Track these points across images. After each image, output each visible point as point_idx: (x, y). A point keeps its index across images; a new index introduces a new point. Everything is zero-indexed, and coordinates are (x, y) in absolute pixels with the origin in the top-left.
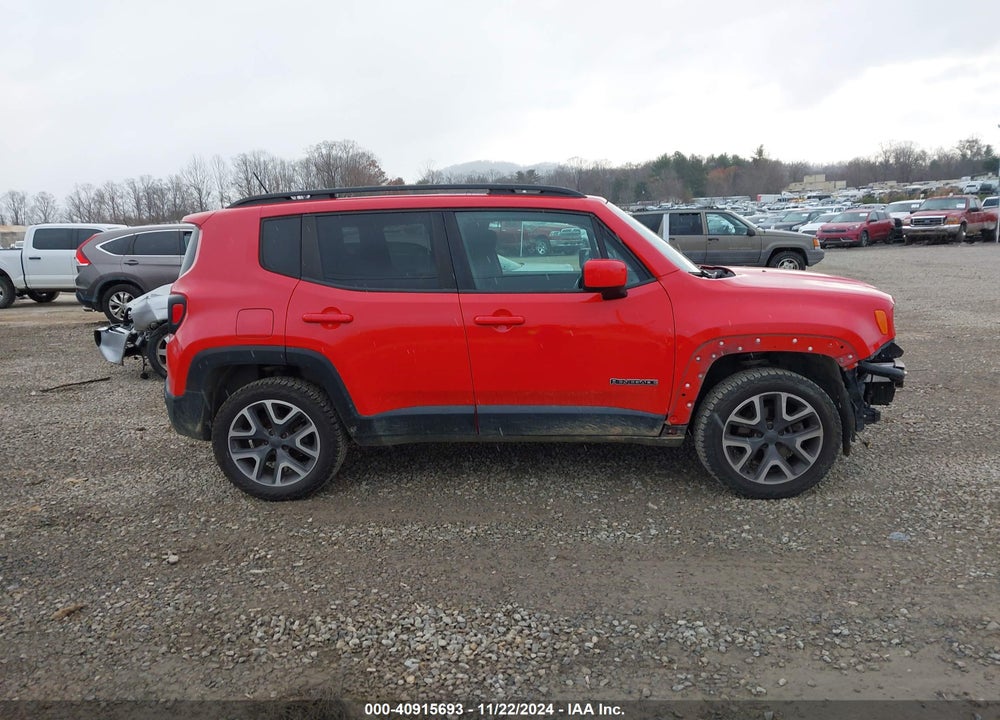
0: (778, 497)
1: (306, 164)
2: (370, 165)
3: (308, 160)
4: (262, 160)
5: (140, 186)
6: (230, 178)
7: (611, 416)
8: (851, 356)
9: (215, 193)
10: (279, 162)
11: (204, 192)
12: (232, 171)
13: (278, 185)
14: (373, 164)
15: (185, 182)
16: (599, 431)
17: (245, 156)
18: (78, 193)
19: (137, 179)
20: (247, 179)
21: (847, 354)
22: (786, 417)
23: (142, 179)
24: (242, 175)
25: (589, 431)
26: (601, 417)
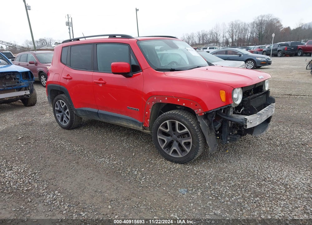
0: (176, 162)
1: (253, 24)
2: (277, 22)
3: (254, 22)
4: (238, 23)
5: (201, 33)
6: (227, 30)
7: (129, 120)
8: (200, 110)
9: (222, 35)
10: (244, 23)
11: (218, 35)
12: (228, 27)
13: (242, 31)
14: (278, 22)
15: (213, 32)
16: (127, 125)
17: (232, 22)
18: (184, 36)
19: (201, 31)
20: (232, 30)
21: (199, 109)
22: (178, 131)
23: (202, 31)
24: (231, 29)
25: (124, 124)
26: (127, 120)
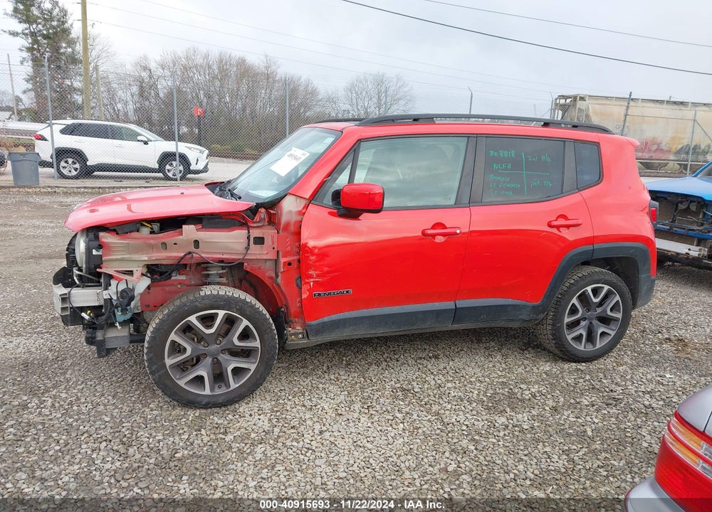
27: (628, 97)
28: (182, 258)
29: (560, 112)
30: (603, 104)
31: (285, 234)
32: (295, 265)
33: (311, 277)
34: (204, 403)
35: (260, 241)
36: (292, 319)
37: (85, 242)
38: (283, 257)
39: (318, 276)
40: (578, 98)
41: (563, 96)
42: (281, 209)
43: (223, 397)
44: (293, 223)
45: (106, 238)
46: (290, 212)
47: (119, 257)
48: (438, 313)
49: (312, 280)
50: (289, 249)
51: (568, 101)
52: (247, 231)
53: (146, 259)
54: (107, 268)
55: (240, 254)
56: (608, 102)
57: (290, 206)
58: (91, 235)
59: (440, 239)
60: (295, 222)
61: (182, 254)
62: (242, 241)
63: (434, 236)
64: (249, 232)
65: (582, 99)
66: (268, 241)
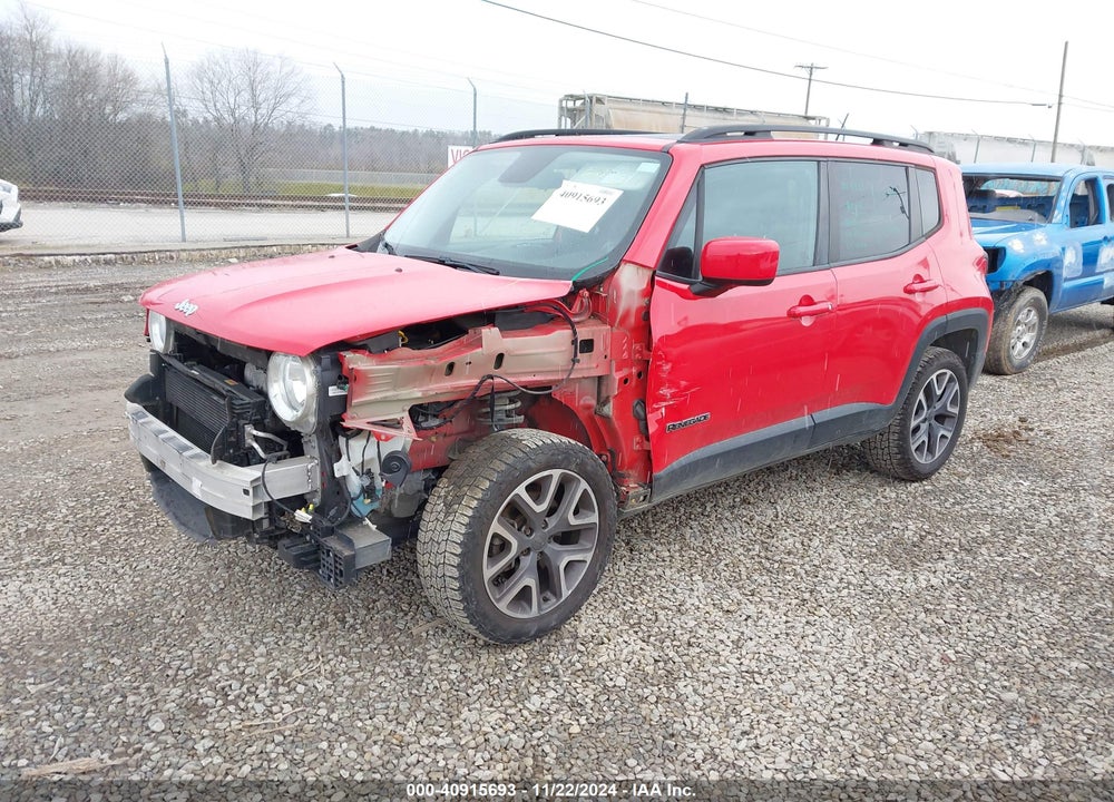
27: (683, 101)
28: (477, 388)
29: (569, 120)
30: (627, 110)
31: (622, 330)
32: (633, 382)
33: (663, 399)
34: (533, 633)
35: (588, 346)
36: (624, 471)
37: (315, 373)
38: (617, 371)
39: (673, 396)
40: (594, 100)
41: (572, 96)
42: (618, 288)
43: (555, 616)
44: (633, 311)
45: (355, 361)
46: (631, 293)
47: (378, 396)
48: (796, 435)
49: (664, 404)
50: (625, 355)
51: (579, 103)
52: (570, 332)
53: (419, 395)
54: (353, 418)
55: (562, 371)
56: (633, 107)
57: (630, 281)
58: (326, 359)
59: (806, 322)
60: (639, 310)
61: (475, 381)
62: (564, 349)
63: (800, 315)
64: (575, 333)
65: (599, 101)
66: (599, 346)
